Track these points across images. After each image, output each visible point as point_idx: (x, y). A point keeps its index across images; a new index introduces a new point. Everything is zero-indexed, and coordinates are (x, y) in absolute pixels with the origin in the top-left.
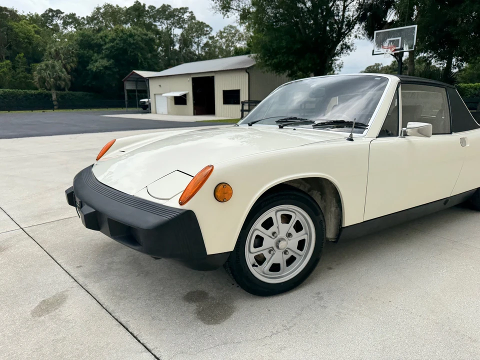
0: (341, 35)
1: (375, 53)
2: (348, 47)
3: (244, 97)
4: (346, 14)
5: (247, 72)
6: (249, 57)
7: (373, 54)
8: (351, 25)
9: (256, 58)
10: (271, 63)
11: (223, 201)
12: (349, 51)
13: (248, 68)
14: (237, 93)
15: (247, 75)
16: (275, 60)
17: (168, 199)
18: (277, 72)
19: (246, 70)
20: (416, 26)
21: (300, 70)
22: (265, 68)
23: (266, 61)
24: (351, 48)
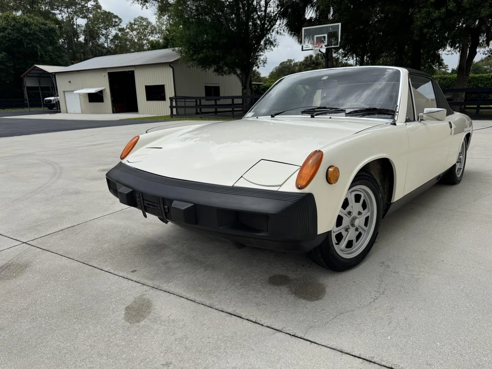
0: (265, 31)
1: (304, 49)
2: (271, 43)
3: (170, 92)
4: (269, 10)
5: (171, 66)
6: (173, 50)
7: (302, 50)
8: (272, 21)
9: (180, 52)
10: (197, 58)
12: (272, 47)
13: (172, 62)
14: (162, 88)
15: (171, 69)
16: (202, 55)
17: (281, 186)
18: (202, 67)
19: (170, 64)
20: (340, 24)
21: (227, 65)
22: (191, 63)
23: (192, 56)
24: (274, 44)
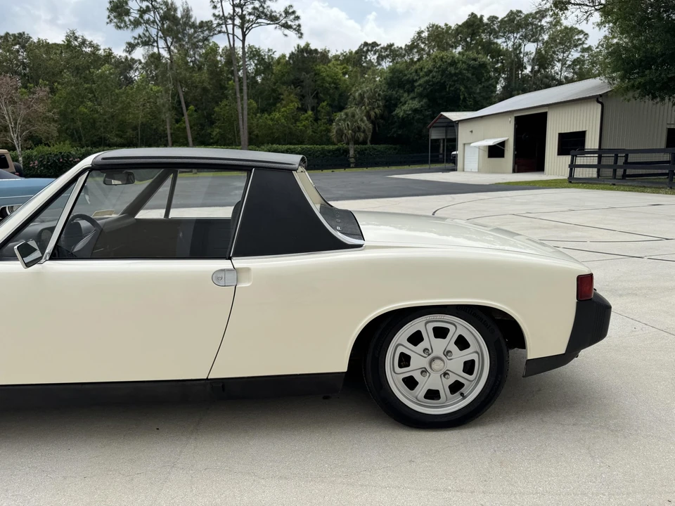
3: (592, 142)
5: (598, 102)
13: (601, 96)
14: (581, 136)
15: (599, 106)
18: (654, 97)
19: (598, 99)
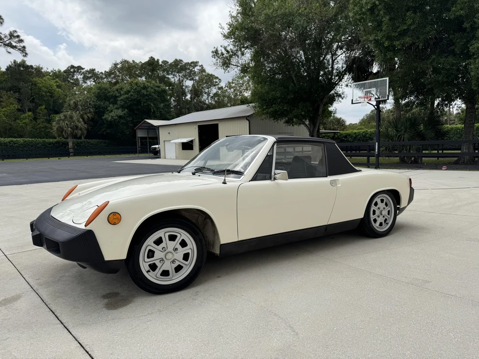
0: (333, 85)
1: (354, 102)
2: (339, 96)
4: (336, 66)
5: (247, 120)
6: (248, 106)
7: (352, 103)
8: (341, 75)
9: (254, 107)
10: (267, 112)
11: (114, 224)
12: (340, 99)
13: (248, 116)
15: (248, 122)
16: (271, 109)
17: (80, 224)
19: (247, 118)
20: (388, 78)
21: (296, 117)
22: (264, 116)
23: (263, 110)
24: (342, 96)
